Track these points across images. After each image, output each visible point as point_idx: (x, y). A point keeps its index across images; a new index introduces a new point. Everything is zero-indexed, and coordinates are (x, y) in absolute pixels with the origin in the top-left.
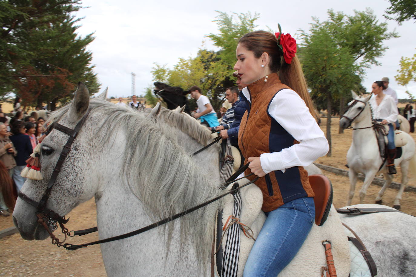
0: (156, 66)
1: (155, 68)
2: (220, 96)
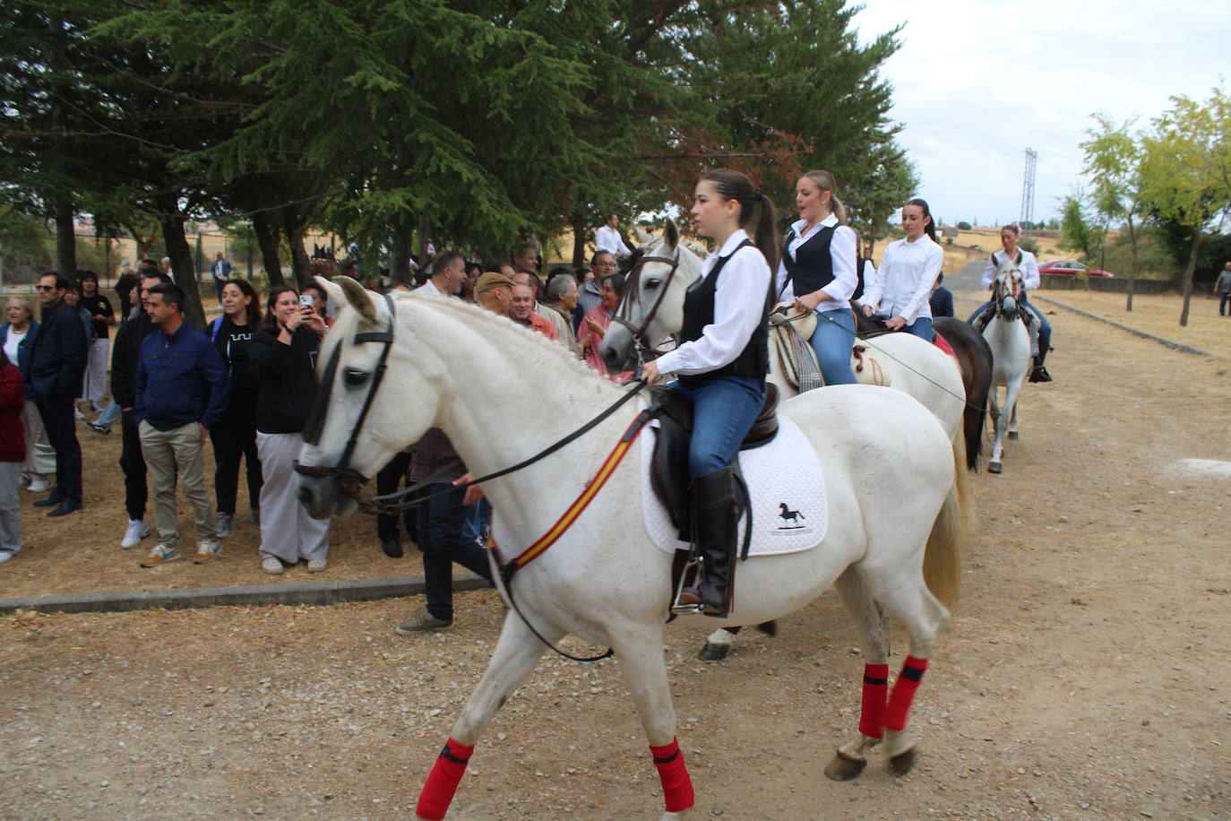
1: (1094, 131)
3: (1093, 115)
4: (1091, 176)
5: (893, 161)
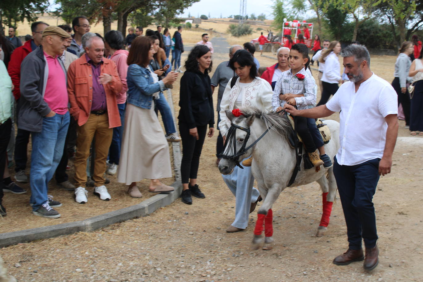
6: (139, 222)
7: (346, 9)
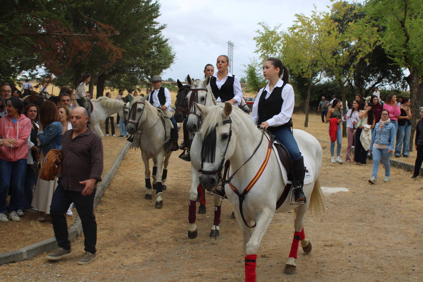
0: (263, 28)
1: (260, 31)
2: (369, 81)
3: (259, 24)
4: (260, 54)
5: (161, 45)
6: (13, 266)
7: (299, 73)
